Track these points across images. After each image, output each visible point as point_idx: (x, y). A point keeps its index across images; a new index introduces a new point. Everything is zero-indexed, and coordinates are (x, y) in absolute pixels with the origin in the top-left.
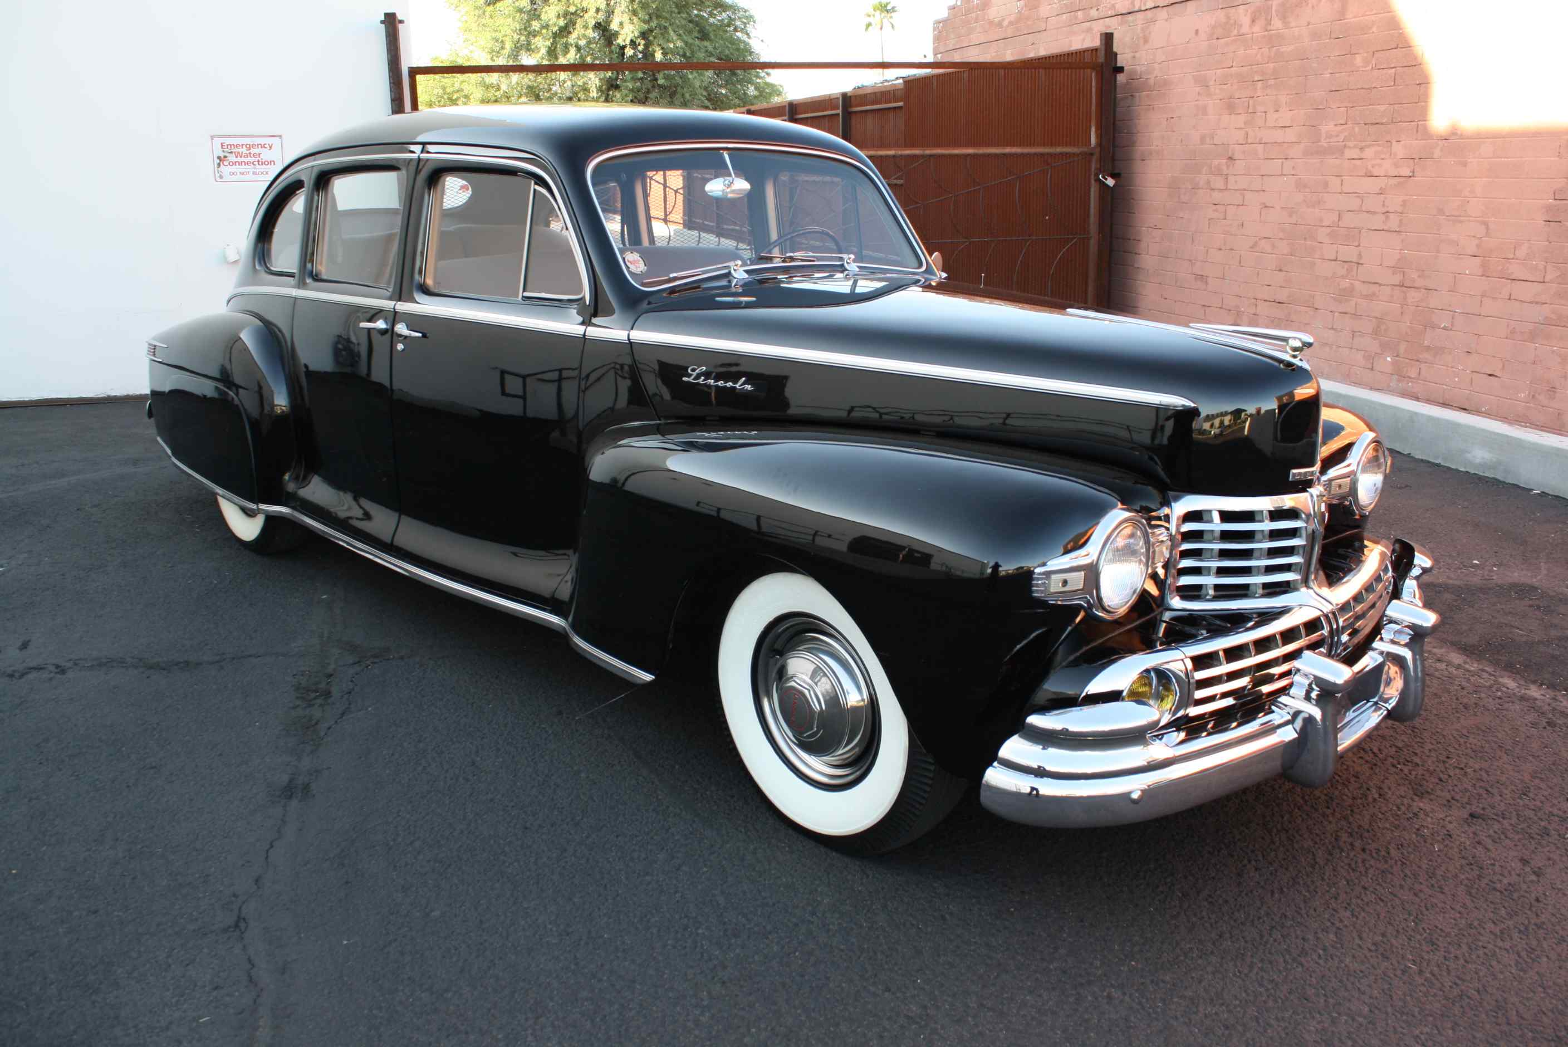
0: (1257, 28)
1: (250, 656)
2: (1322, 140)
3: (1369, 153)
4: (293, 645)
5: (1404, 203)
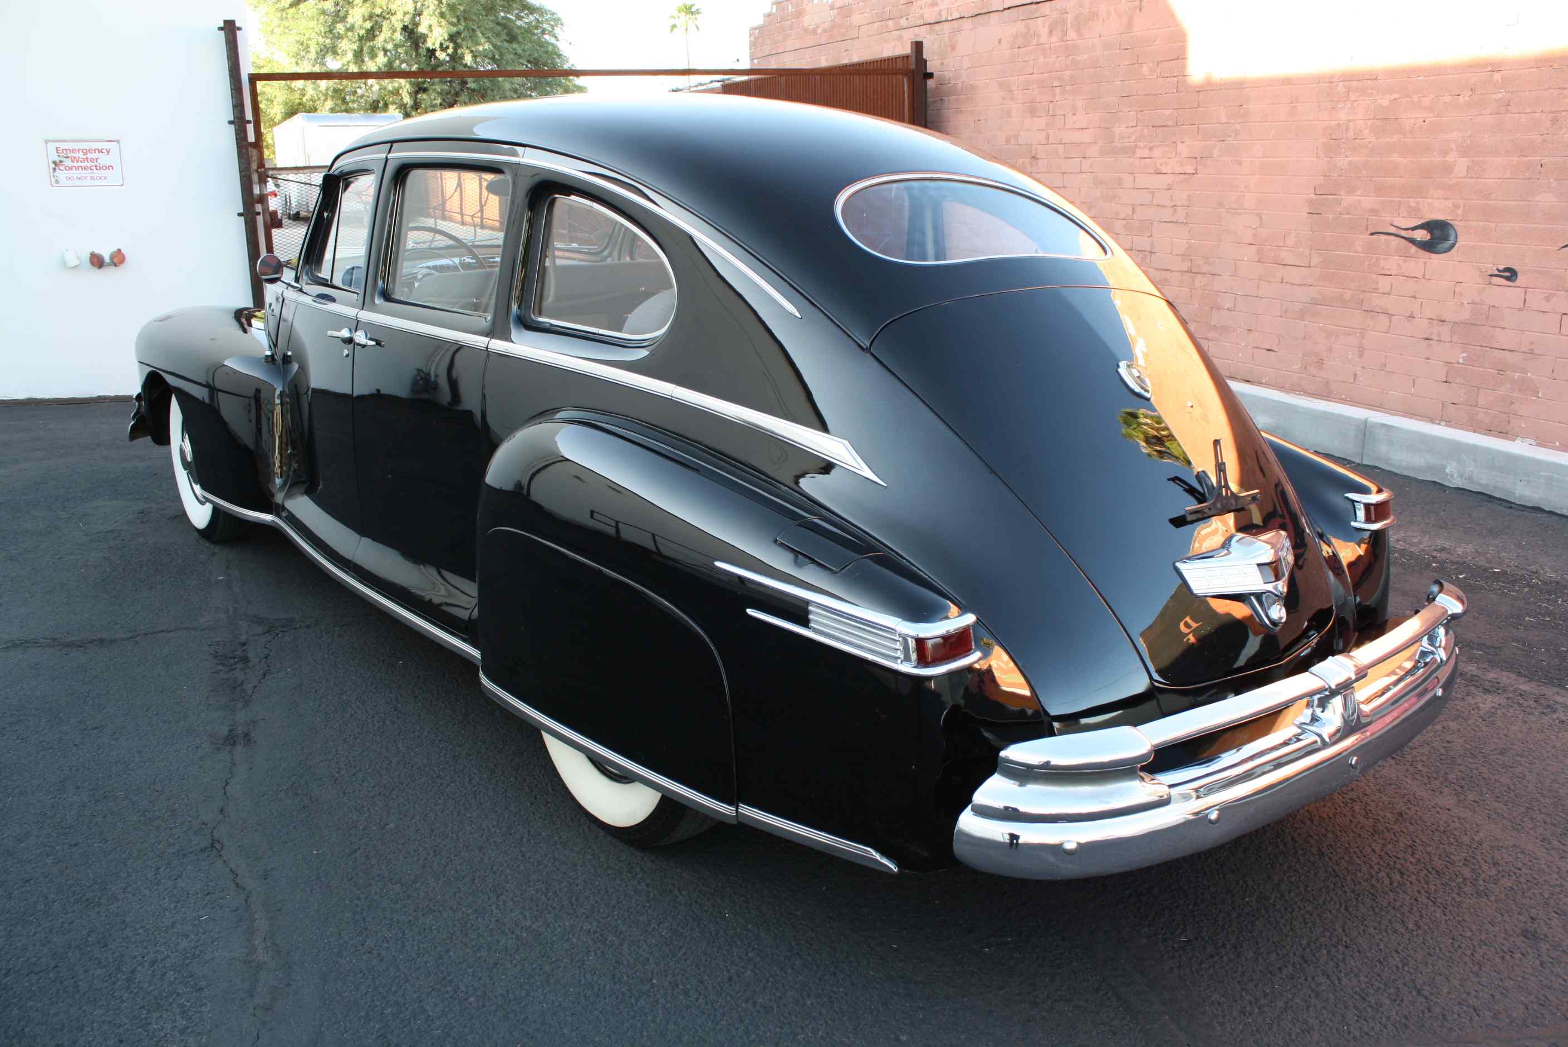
0: (1054, 39)
1: (162, 631)
2: (1116, 140)
3: (1157, 152)
4: (201, 621)
5: (1189, 197)
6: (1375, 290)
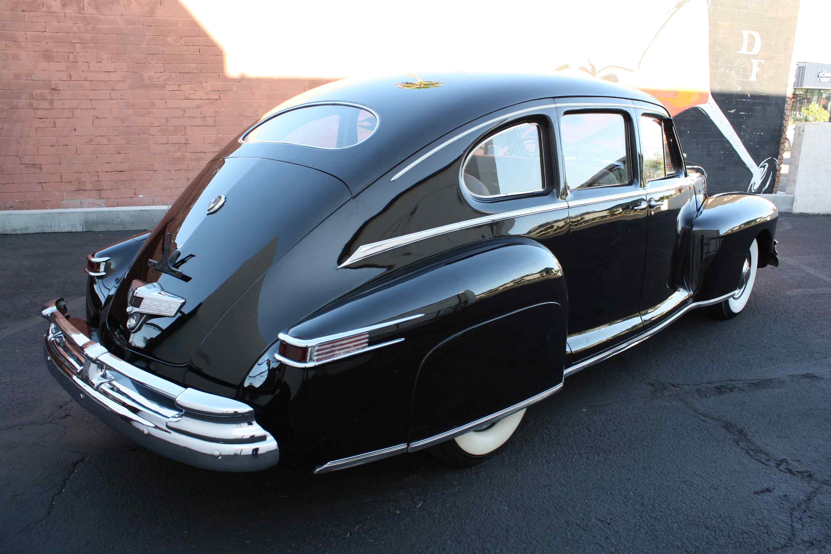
2: (145, 80)
5: (216, 112)
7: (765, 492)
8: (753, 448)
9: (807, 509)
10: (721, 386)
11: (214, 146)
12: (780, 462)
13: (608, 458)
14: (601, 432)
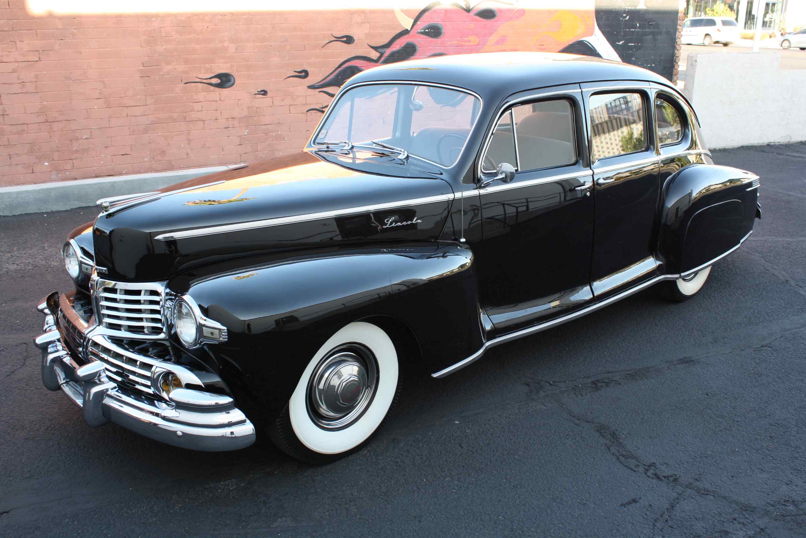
5: (37, 76)
6: (193, 110)
7: (631, 503)
8: (624, 453)
9: (669, 519)
10: (598, 381)
11: (37, 117)
12: (648, 466)
13: (479, 478)
14: (473, 448)
